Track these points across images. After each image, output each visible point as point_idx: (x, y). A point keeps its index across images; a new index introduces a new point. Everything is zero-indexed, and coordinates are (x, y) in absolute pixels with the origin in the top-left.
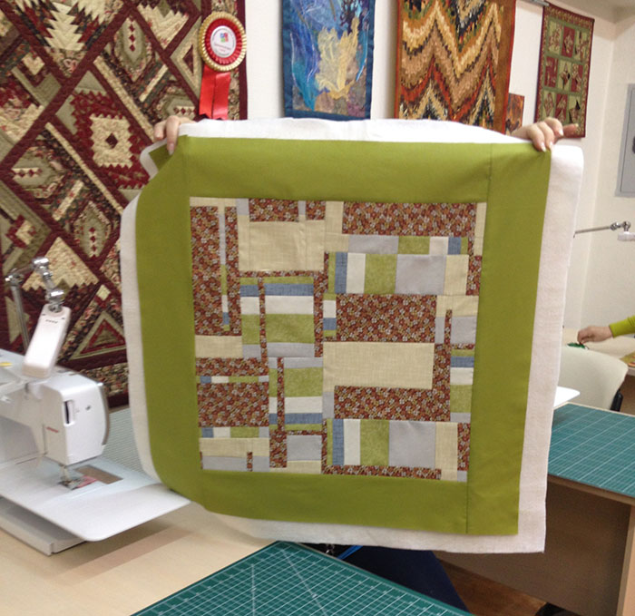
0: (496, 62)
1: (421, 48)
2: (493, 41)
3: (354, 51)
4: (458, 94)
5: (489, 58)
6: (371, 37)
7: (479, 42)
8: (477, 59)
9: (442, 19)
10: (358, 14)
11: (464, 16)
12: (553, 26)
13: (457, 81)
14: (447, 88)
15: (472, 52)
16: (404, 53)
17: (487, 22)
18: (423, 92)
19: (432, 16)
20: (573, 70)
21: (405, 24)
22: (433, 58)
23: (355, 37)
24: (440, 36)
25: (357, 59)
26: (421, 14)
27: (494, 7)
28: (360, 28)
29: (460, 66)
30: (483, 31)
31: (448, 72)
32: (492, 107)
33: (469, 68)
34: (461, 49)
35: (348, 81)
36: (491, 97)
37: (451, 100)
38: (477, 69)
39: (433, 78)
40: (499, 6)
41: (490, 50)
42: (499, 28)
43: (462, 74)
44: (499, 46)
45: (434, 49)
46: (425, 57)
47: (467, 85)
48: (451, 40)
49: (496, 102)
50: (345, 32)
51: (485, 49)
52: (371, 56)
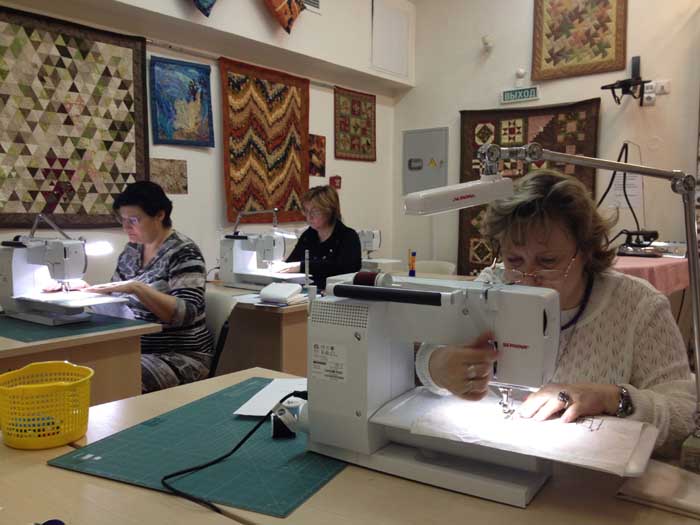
0: (299, 117)
1: (242, 109)
2: (295, 106)
3: (199, 109)
4: (271, 133)
5: (293, 115)
6: (210, 102)
7: (284, 106)
8: (284, 115)
9: (256, 95)
10: (200, 91)
11: (271, 94)
12: (342, 99)
13: (270, 127)
14: (263, 130)
15: (279, 112)
16: (231, 112)
17: (289, 96)
18: (246, 132)
19: (249, 93)
20: (362, 123)
21: (230, 97)
22: (251, 114)
23: (199, 103)
24: (255, 103)
25: (202, 113)
26: (241, 93)
27: (293, 89)
28: (201, 97)
29: (272, 118)
30: (287, 101)
31: (263, 121)
32: (298, 141)
33: (278, 120)
34: (271, 110)
35: (196, 124)
36: (297, 136)
37: (267, 137)
38: (285, 120)
39: (252, 124)
40: (297, 88)
41: (293, 111)
42: (299, 100)
43: (273, 123)
44: (300, 109)
45: (251, 110)
46: (246, 114)
47: (278, 129)
48: (263, 105)
49: (301, 139)
50: (192, 100)
51: (290, 110)
52: (210, 112)
